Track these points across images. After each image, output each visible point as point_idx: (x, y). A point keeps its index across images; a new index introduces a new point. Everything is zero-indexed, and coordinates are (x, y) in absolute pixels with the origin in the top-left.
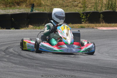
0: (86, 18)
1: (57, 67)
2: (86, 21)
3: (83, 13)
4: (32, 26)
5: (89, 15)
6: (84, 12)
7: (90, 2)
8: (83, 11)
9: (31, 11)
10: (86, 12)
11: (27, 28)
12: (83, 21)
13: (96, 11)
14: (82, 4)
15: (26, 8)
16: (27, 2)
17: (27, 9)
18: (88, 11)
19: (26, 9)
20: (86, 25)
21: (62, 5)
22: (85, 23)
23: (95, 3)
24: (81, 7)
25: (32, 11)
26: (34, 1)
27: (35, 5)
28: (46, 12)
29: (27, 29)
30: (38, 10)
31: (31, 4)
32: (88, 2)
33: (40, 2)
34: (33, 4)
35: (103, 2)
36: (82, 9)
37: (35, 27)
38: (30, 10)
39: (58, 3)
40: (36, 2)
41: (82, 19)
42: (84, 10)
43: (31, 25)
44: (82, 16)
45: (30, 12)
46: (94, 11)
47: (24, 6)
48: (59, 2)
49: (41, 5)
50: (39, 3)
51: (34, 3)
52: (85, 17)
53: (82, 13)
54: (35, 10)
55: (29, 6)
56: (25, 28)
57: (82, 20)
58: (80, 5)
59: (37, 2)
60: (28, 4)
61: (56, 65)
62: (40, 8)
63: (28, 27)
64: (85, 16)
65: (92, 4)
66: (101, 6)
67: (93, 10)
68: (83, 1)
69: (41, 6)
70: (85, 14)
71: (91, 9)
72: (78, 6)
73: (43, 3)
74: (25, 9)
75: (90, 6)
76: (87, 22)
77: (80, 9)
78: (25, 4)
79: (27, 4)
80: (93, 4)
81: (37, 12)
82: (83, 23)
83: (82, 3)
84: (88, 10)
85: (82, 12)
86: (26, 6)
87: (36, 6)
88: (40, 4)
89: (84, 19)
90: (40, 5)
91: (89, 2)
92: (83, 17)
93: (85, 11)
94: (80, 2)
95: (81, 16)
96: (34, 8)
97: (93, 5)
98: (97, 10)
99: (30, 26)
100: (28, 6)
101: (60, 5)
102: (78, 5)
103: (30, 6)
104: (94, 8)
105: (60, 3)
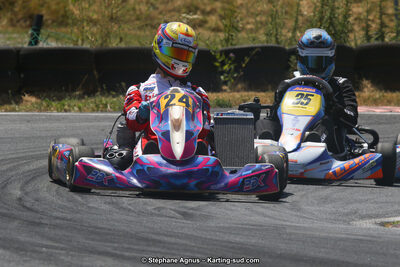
0: (236, 70)
1: (127, 254)
2: (238, 80)
3: (226, 53)
4: (33, 99)
5: (247, 60)
6: (230, 47)
7: (252, 10)
8: (224, 42)
9: (30, 43)
10: (237, 47)
11: (13, 106)
12: (225, 83)
13: (273, 43)
14: (222, 18)
15: (10, 29)
16: (16, 9)
17: (15, 35)
18: (245, 46)
19: (13, 33)
20: (237, 95)
21: (146, 19)
22: (233, 89)
23: (272, 16)
24: (216, 30)
25: (37, 43)
26: (42, 6)
27: (44, 18)
28: (87, 46)
29: (14, 110)
30: (57, 40)
31: (31, 17)
32: (244, 11)
33: (65, 7)
34: (40, 17)
35: (299, 13)
36: (222, 36)
37: (44, 104)
38: (27, 39)
39: (131, 12)
40: (49, 7)
41: (222, 73)
42: (227, 40)
43: (31, 93)
44: (223, 64)
45: (26, 46)
46: (265, 44)
47: (5, 22)
48: (137, 7)
49: (68, 18)
50: (62, 12)
51: (44, 12)
52: (232, 67)
53: (221, 52)
54: (44, 37)
55: (24, 25)
56: (7, 107)
57: (222, 77)
58: (213, 20)
59: (54, 7)
60: (20, 16)
61: (126, 246)
62: (64, 30)
63: (17, 103)
64: (233, 62)
65: (258, 19)
66: (291, 24)
67: (262, 39)
68: (227, 6)
69: (67, 25)
70: (231, 55)
71: (254, 35)
72: (207, 25)
73: (77, 12)
74: (7, 36)
75: (249, 26)
76: (239, 86)
77: (212, 34)
78: (9, 15)
79: (15, 14)
80: (264, 19)
81: (53, 44)
82: (225, 91)
83: (222, 13)
84: (243, 41)
85: (220, 48)
86: (12, 23)
87: (50, 22)
88: (63, 16)
89: (228, 72)
90: (63, 19)
91: (248, 11)
92: (226, 67)
93: (234, 42)
94: (212, 12)
95: (217, 64)
96: (42, 31)
97: (261, 23)
98: (278, 42)
99: (27, 97)
100: (18, 21)
101: (138, 19)
102: (205, 22)
103: (28, 23)
104: (267, 35)
105: (138, 13)
